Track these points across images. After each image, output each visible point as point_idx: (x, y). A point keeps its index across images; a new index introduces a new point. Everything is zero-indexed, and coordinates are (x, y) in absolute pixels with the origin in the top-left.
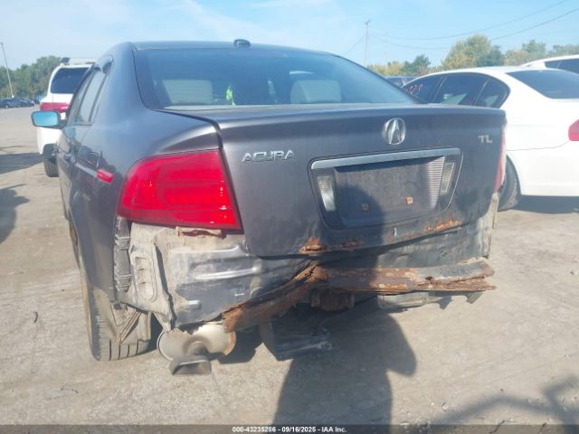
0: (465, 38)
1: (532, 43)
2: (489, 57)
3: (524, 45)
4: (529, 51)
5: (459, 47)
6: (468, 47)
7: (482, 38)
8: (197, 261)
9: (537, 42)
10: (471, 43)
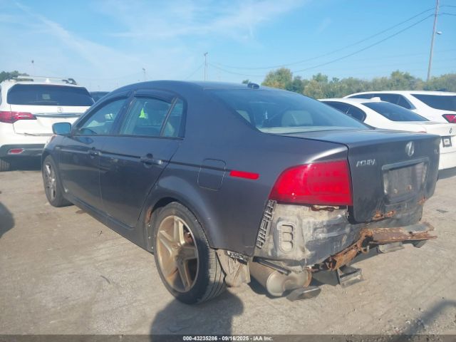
0: (275, 70)
1: (319, 75)
2: (294, 84)
3: (314, 76)
4: (318, 81)
5: (271, 76)
6: (278, 76)
7: (287, 70)
8: (318, 226)
9: (322, 74)
10: (280, 73)
